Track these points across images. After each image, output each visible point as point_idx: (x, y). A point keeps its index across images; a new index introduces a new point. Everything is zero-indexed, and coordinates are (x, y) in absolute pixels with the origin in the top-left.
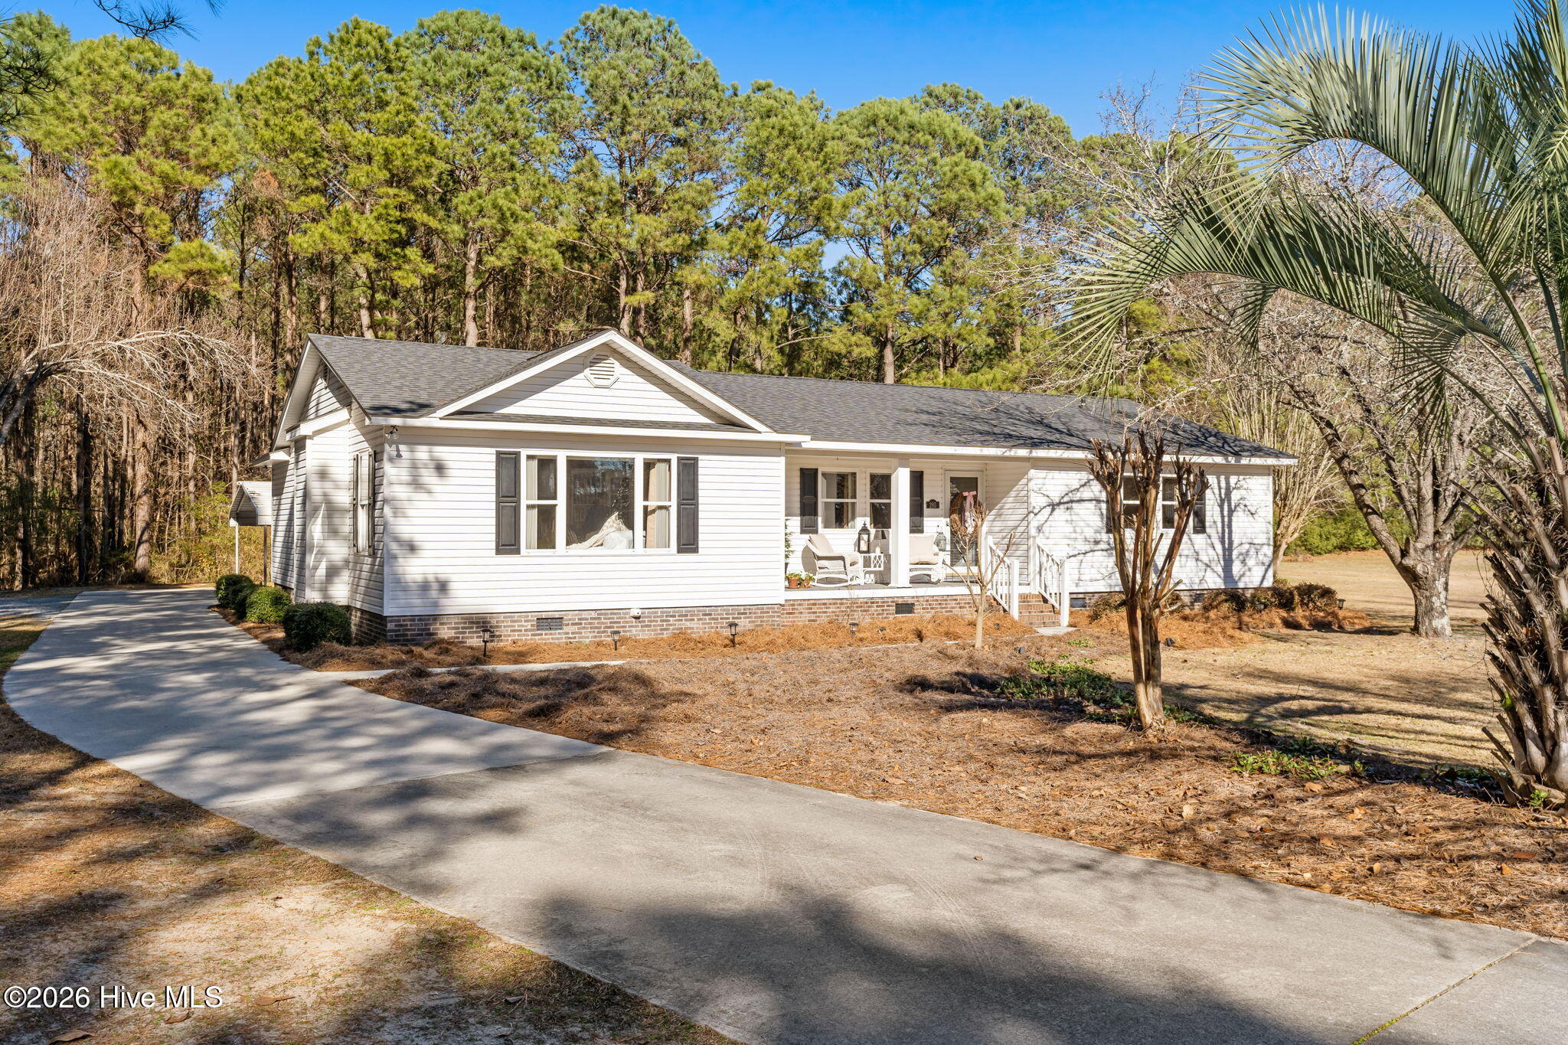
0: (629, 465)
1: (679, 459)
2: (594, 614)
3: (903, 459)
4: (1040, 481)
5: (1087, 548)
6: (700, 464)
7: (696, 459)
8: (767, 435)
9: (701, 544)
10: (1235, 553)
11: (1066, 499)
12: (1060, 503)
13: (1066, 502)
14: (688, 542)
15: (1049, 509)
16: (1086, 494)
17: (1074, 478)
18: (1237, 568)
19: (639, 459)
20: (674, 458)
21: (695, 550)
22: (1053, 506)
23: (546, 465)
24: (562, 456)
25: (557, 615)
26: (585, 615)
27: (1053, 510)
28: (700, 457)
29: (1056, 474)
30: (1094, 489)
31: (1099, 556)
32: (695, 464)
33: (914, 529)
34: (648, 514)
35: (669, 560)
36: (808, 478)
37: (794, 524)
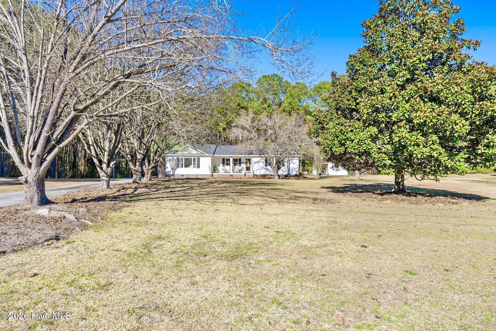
0: (191, 159)
3: (231, 157)
4: (253, 159)
5: (261, 168)
8: (207, 155)
9: (200, 167)
10: (290, 170)
13: (257, 162)
14: (198, 167)
16: (261, 161)
17: (259, 159)
18: (290, 172)
19: (193, 158)
20: (197, 158)
23: (182, 159)
24: (184, 158)
25: (183, 175)
26: (186, 175)
27: (255, 163)
29: (256, 158)
30: (263, 160)
31: (263, 170)
32: (199, 158)
33: (239, 166)
34: (194, 164)
35: (196, 169)
36: (223, 160)
37: (221, 165)
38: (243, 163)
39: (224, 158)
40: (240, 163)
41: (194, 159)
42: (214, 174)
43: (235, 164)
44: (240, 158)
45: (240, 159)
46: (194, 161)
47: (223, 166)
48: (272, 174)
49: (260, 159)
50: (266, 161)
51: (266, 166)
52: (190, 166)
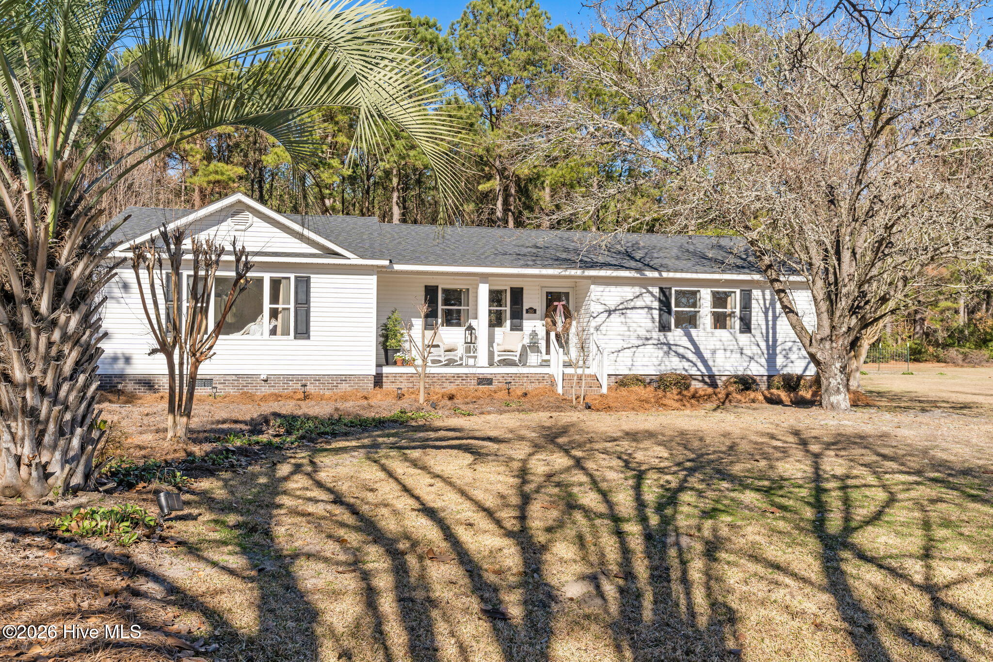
0: (260, 281)
1: (296, 277)
2: (234, 378)
3: (484, 277)
4: (599, 294)
5: (640, 342)
6: (312, 280)
7: (309, 278)
8: (355, 260)
9: (312, 334)
10: (778, 349)
11: (621, 307)
12: (615, 310)
13: (622, 309)
14: (303, 331)
15: (606, 314)
16: (639, 303)
17: (628, 292)
18: (780, 361)
19: (267, 277)
20: (292, 276)
21: (308, 338)
22: (610, 312)
24: (212, 275)
25: (208, 377)
26: (228, 378)
27: (609, 315)
28: (312, 276)
29: (613, 288)
30: (648, 300)
31: (650, 349)
32: (308, 280)
33: (514, 328)
34: (274, 314)
35: (288, 343)
36: (431, 292)
37: (418, 323)
38: (531, 310)
39: (432, 282)
40: (517, 315)
41: (276, 284)
42: (386, 370)
43: (496, 320)
44: (517, 284)
45: (517, 294)
46: (275, 299)
47: (427, 326)
48: (694, 371)
49: (637, 290)
50: (665, 305)
51: (664, 327)
52: (252, 327)
